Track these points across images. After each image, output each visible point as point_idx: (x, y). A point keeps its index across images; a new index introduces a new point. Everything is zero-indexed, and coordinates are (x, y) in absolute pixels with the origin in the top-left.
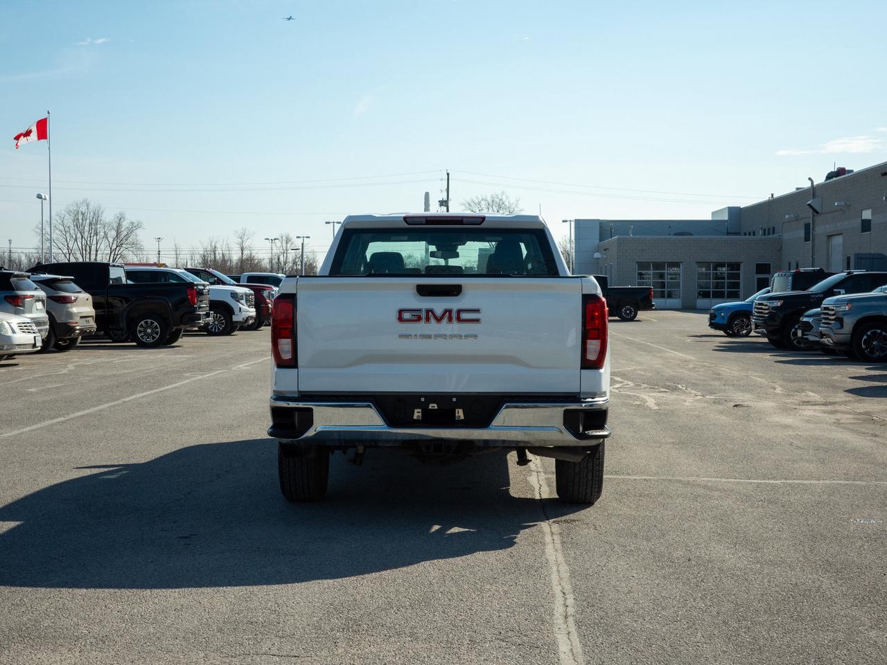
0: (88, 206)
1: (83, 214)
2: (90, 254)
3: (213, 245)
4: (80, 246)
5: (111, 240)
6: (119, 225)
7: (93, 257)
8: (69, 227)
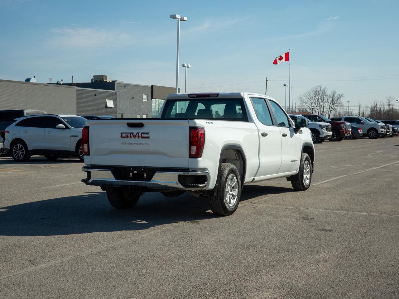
0: (321, 88)
1: (318, 91)
2: (321, 108)
3: (376, 104)
4: (317, 105)
5: (330, 102)
6: (333, 96)
7: (322, 110)
8: (312, 97)
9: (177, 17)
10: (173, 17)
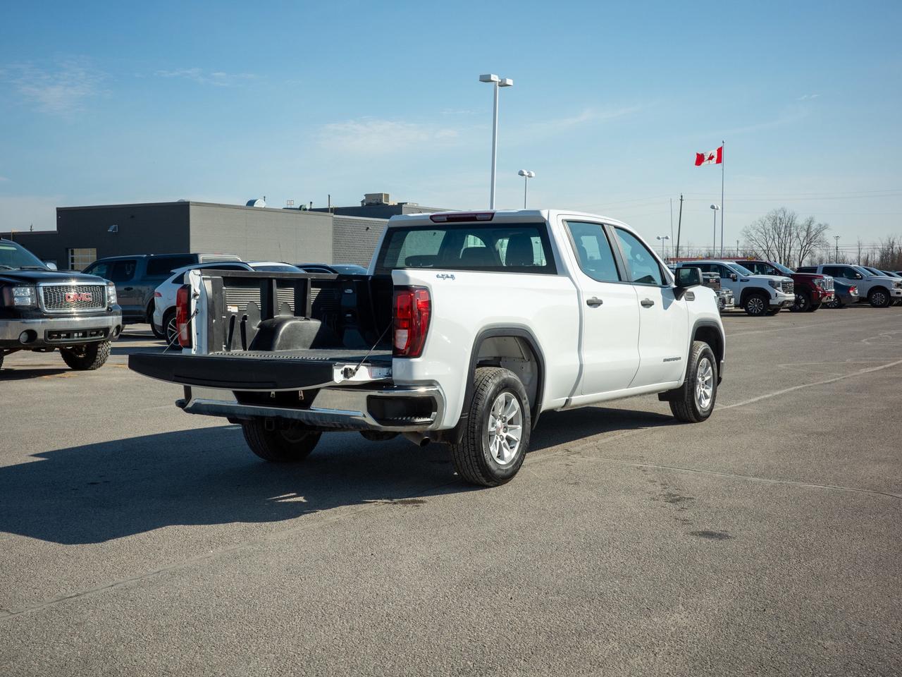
0: (785, 213)
1: (780, 219)
2: (785, 250)
3: (891, 241)
4: (777, 244)
5: (802, 239)
6: (809, 227)
7: (787, 252)
8: (769, 230)
9: (492, 79)
10: (486, 79)
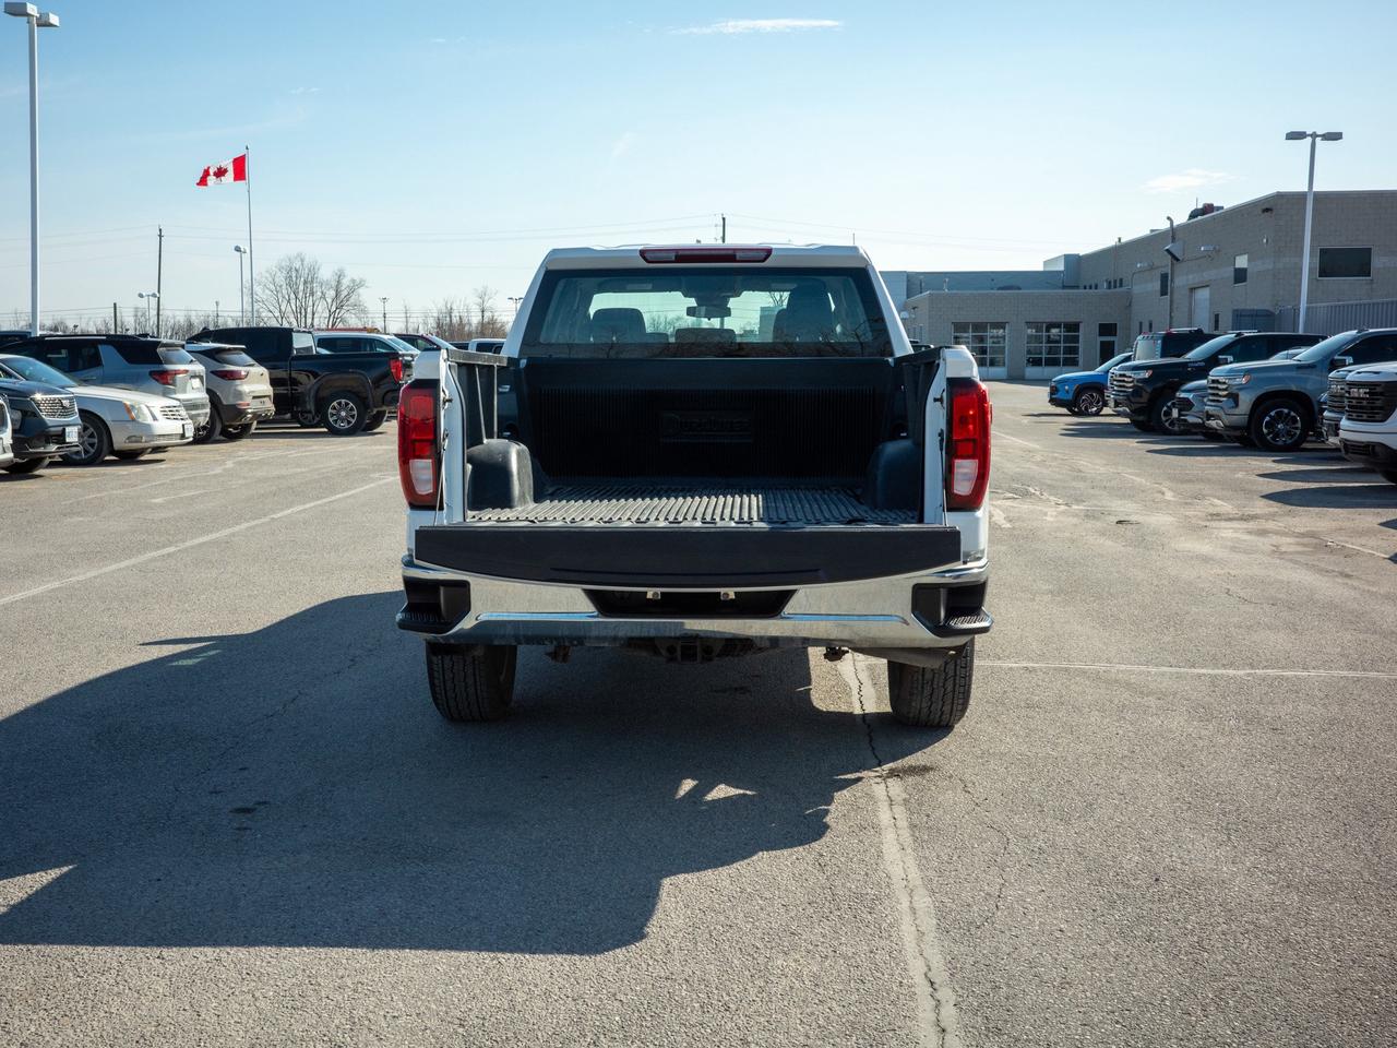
0: (302, 261)
1: (297, 270)
2: (305, 317)
3: (449, 306)
4: (294, 308)
6: (339, 283)
8: (281, 286)
9: (29, 11)
10: (17, 11)
